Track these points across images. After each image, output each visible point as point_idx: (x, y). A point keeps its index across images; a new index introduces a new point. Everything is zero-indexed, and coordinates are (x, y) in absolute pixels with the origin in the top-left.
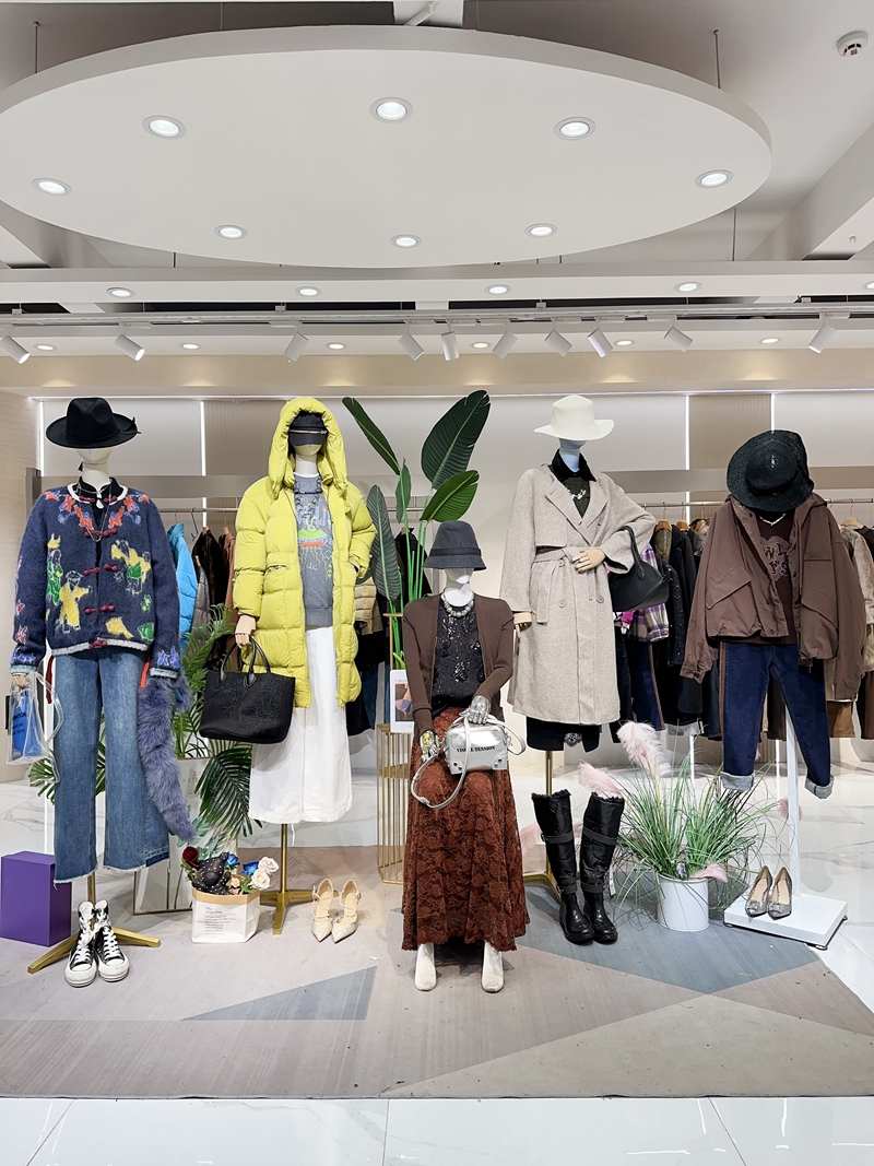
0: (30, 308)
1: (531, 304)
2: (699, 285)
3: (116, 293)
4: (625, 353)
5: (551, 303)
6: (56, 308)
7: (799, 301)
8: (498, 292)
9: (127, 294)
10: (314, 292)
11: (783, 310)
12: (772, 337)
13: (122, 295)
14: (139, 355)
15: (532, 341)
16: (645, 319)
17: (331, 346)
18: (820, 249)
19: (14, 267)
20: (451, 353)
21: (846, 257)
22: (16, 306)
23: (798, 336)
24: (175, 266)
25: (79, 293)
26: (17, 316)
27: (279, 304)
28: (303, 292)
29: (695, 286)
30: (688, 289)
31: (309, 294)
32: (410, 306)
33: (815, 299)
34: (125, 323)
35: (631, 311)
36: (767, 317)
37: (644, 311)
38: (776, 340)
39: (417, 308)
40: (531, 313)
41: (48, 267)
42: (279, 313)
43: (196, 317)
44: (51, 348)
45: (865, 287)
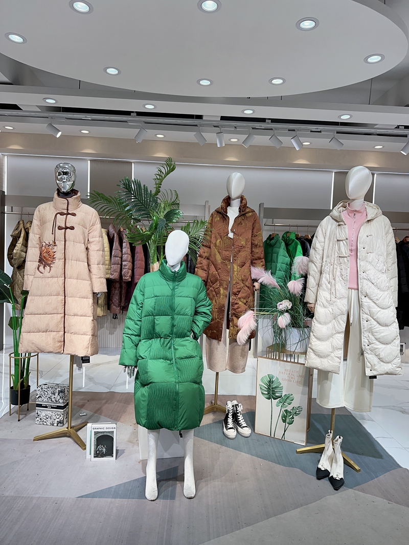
1: (263, 120)
2: (351, 116)
3: (48, 101)
4: (307, 148)
5: (274, 121)
6: (15, 107)
7: (398, 127)
8: (248, 113)
9: (54, 102)
10: (153, 107)
11: (390, 132)
12: (379, 145)
13: (51, 102)
14: (59, 135)
15: (262, 140)
16: (320, 132)
17: (158, 136)
20: (221, 144)
23: (395, 145)
24: (80, 87)
27: (133, 112)
28: (147, 106)
30: (345, 118)
31: (150, 107)
32: (200, 117)
33: (406, 127)
34: (52, 117)
35: (314, 127)
36: (379, 135)
37: (320, 127)
38: (382, 147)
39: (204, 119)
40: (263, 125)
41: (12, 84)
42: (133, 117)
43: (89, 116)
44: (12, 128)
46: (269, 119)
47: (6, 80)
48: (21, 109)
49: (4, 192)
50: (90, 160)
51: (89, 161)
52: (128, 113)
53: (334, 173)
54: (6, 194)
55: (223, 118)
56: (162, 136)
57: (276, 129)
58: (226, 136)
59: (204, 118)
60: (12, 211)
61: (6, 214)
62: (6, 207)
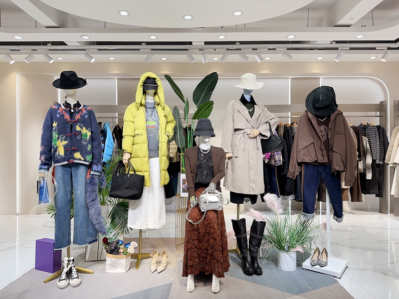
0: (54, 43)
1: (234, 43)
2: (295, 36)
3: (84, 37)
4: (268, 62)
5: (242, 43)
6: (63, 43)
7: (331, 43)
8: (222, 38)
9: (88, 38)
10: (155, 38)
11: (326, 46)
12: (320, 56)
13: (86, 38)
14: (93, 61)
15: (234, 57)
16: (275, 49)
17: (162, 59)
18: (340, 23)
19: (47, 27)
20: (205, 61)
21: (349, 26)
22: (49, 42)
23: (331, 56)
24: (105, 27)
25: (71, 38)
26: (50, 47)
27: (143, 42)
28: (151, 37)
29: (293, 36)
30: (291, 38)
31: (153, 38)
32: (190, 43)
33: (337, 42)
34: (88, 49)
35: (271, 46)
36: (319, 49)
37: (274, 46)
39: (193, 44)
40: (234, 47)
41: (59, 28)
42: (143, 46)
43: (113, 47)
44: (62, 59)
45: (356, 37)
46: (239, 42)
47: (55, 25)
48: (66, 45)
51: (116, 80)
52: (139, 43)
53: (290, 79)
55: (206, 43)
56: (166, 59)
57: (243, 49)
58: (210, 56)
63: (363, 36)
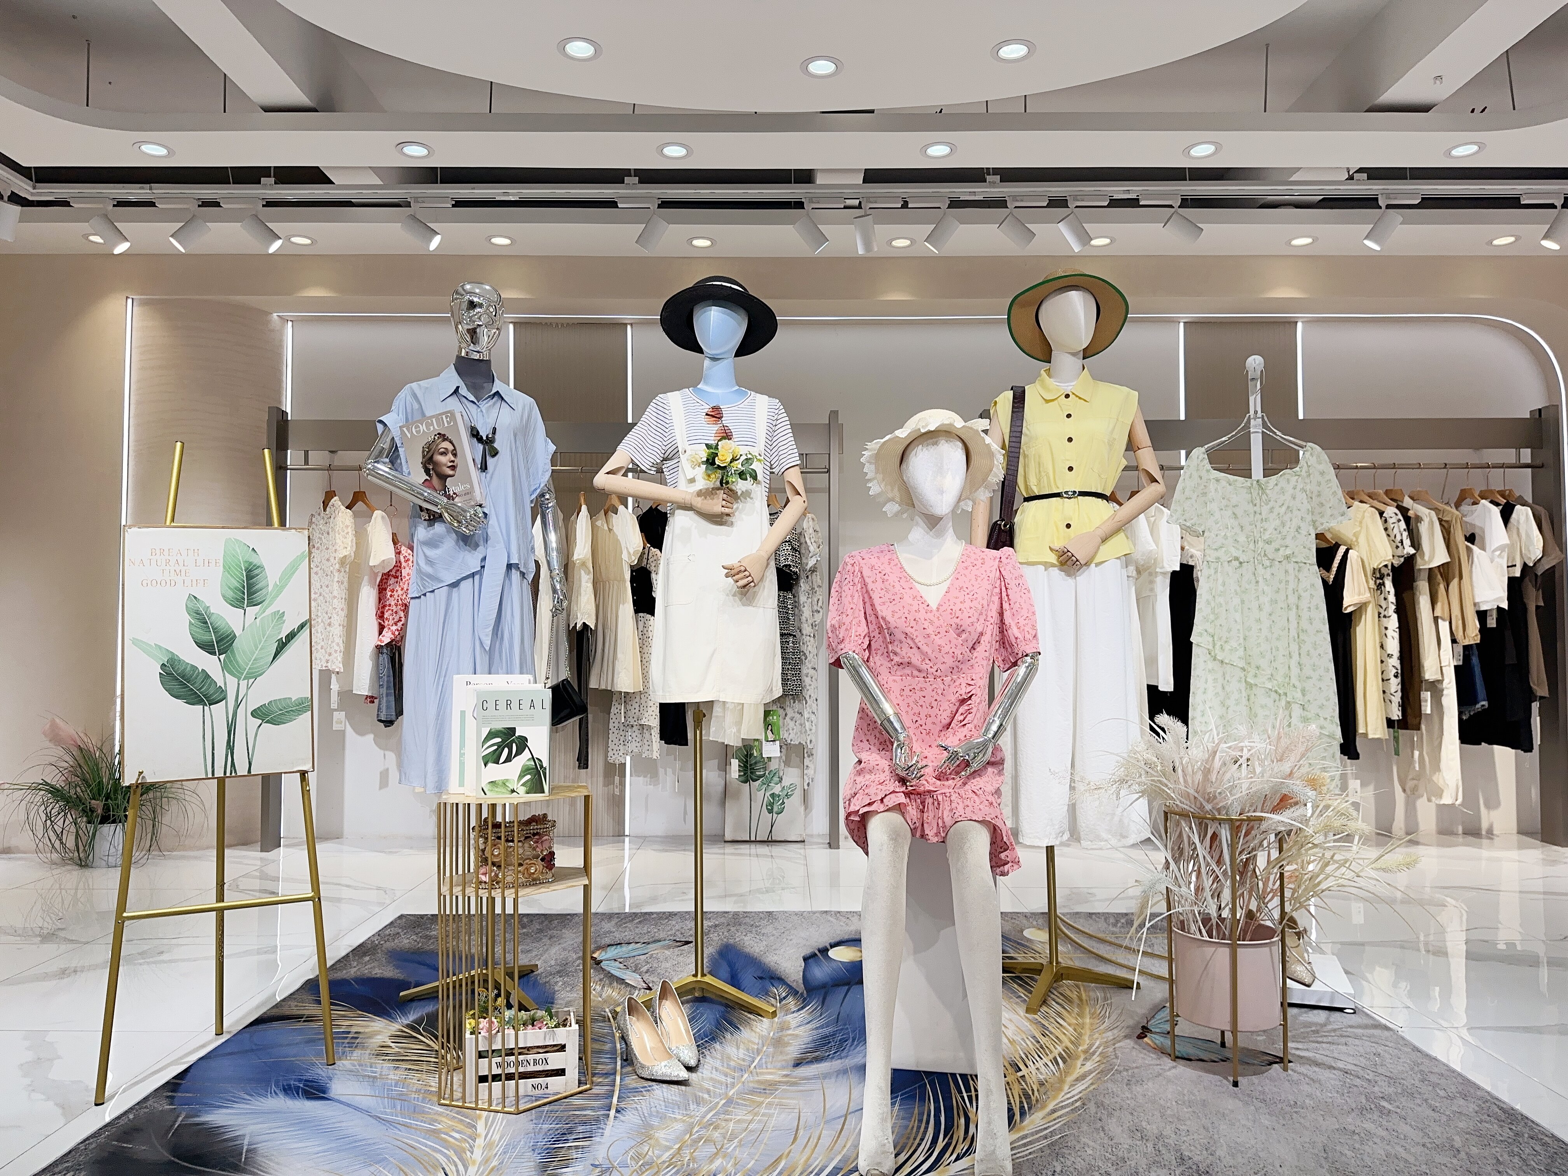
0: (286, 175)
1: (978, 175)
2: (1219, 147)
3: (408, 150)
5: (1008, 175)
6: (314, 176)
7: (1351, 178)
8: (938, 155)
9: (423, 152)
10: (683, 152)
11: (1327, 192)
12: (1303, 234)
13: (417, 154)
14: (434, 244)
15: (978, 236)
16: (1136, 203)
17: (695, 243)
18: (1394, 94)
19: (267, 109)
20: (868, 245)
21: (1425, 108)
22: (264, 171)
24: (490, 109)
26: (268, 189)
27: (629, 172)
28: (667, 151)
29: (1212, 149)
30: (1202, 153)
31: (675, 154)
32: (808, 176)
33: (1375, 174)
34: (417, 200)
35: (1120, 190)
36: (1298, 205)
37: (1135, 188)
38: (1309, 240)
39: (818, 182)
40: (978, 191)
41: (315, 110)
42: (629, 186)
43: (514, 192)
44: (308, 242)
45: (1448, 153)
46: (996, 171)
47: (300, 97)
48: (330, 182)
49: (284, 413)
50: (515, 324)
51: (511, 326)
52: (615, 176)
53: (1182, 325)
54: (289, 418)
55: (873, 176)
56: (707, 243)
57: (1015, 198)
58: (881, 230)
59: (820, 180)
60: (306, 463)
61: (289, 471)
62: (289, 451)
63: (1475, 148)
